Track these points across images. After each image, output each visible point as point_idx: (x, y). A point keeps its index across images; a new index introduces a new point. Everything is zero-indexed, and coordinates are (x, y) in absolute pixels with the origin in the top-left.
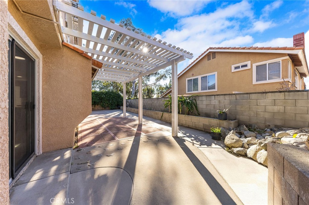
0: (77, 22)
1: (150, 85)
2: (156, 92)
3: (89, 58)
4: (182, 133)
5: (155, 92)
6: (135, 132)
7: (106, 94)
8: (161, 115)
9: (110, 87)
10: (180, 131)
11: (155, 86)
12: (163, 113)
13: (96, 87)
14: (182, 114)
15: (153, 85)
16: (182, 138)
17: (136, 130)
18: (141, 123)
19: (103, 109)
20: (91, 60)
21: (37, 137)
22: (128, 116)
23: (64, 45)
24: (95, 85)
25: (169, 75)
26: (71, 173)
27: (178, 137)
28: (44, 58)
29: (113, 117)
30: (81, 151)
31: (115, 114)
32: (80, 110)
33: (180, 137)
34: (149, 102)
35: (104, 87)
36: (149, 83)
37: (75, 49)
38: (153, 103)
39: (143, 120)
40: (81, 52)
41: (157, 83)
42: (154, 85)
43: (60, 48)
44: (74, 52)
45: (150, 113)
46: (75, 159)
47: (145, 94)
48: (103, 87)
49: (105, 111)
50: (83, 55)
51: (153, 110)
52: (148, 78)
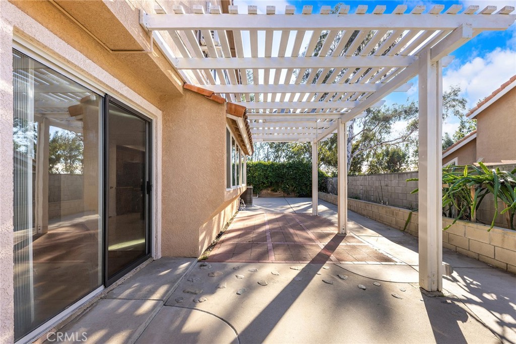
0: (206, 46)
1: (390, 143)
2: (412, 159)
3: (220, 101)
4: (468, 286)
5: (410, 159)
6: (319, 251)
7: (290, 167)
8: (406, 219)
9: (305, 155)
10: (459, 278)
11: (405, 143)
12: (411, 214)
13: (281, 156)
14: (477, 221)
15: (401, 140)
16: (457, 303)
17: (323, 247)
18: (342, 231)
19: (286, 195)
20: (224, 105)
21: (155, 233)
22: (324, 212)
23: (186, 89)
24: (280, 153)
25: (454, 106)
26: (166, 304)
27: (443, 296)
28: (164, 116)
29: (295, 212)
30: (204, 267)
31: (299, 207)
32: (208, 196)
33: (448, 298)
34: (377, 184)
35: (295, 154)
36: (386, 137)
37: (199, 92)
38: (387, 186)
39: (351, 225)
40: (207, 95)
41: (411, 135)
42: (404, 141)
43: (180, 96)
44: (199, 97)
45: (376, 210)
46: (188, 280)
47: (381, 165)
48: (293, 155)
49: (289, 199)
50: (211, 98)
51: (385, 203)
52: (386, 127)
